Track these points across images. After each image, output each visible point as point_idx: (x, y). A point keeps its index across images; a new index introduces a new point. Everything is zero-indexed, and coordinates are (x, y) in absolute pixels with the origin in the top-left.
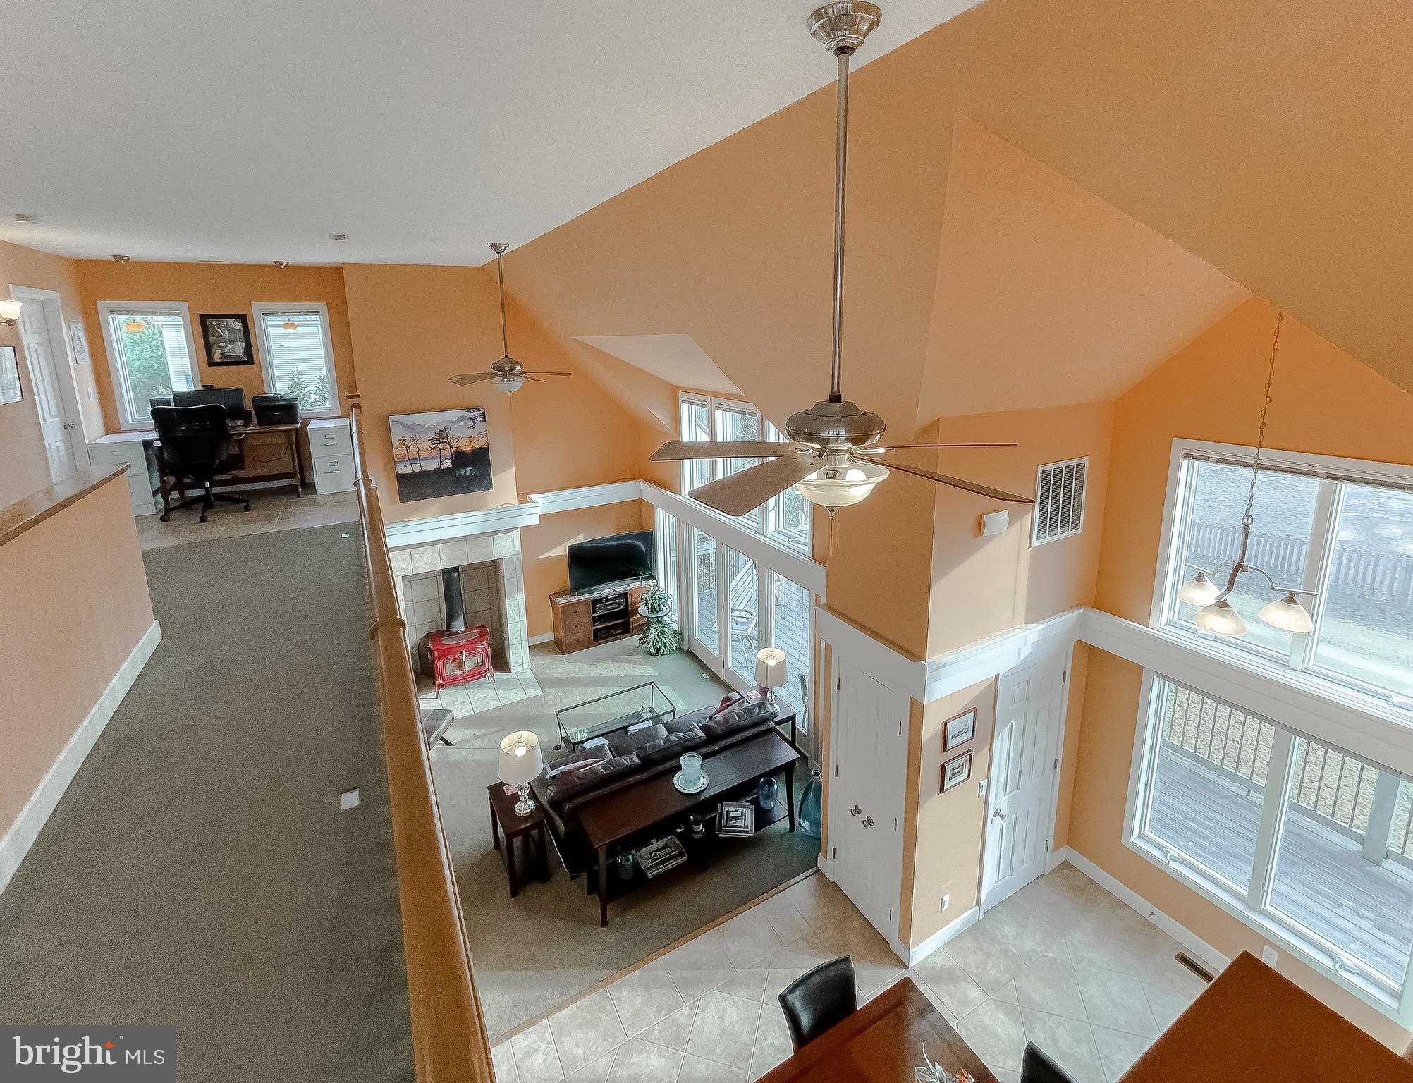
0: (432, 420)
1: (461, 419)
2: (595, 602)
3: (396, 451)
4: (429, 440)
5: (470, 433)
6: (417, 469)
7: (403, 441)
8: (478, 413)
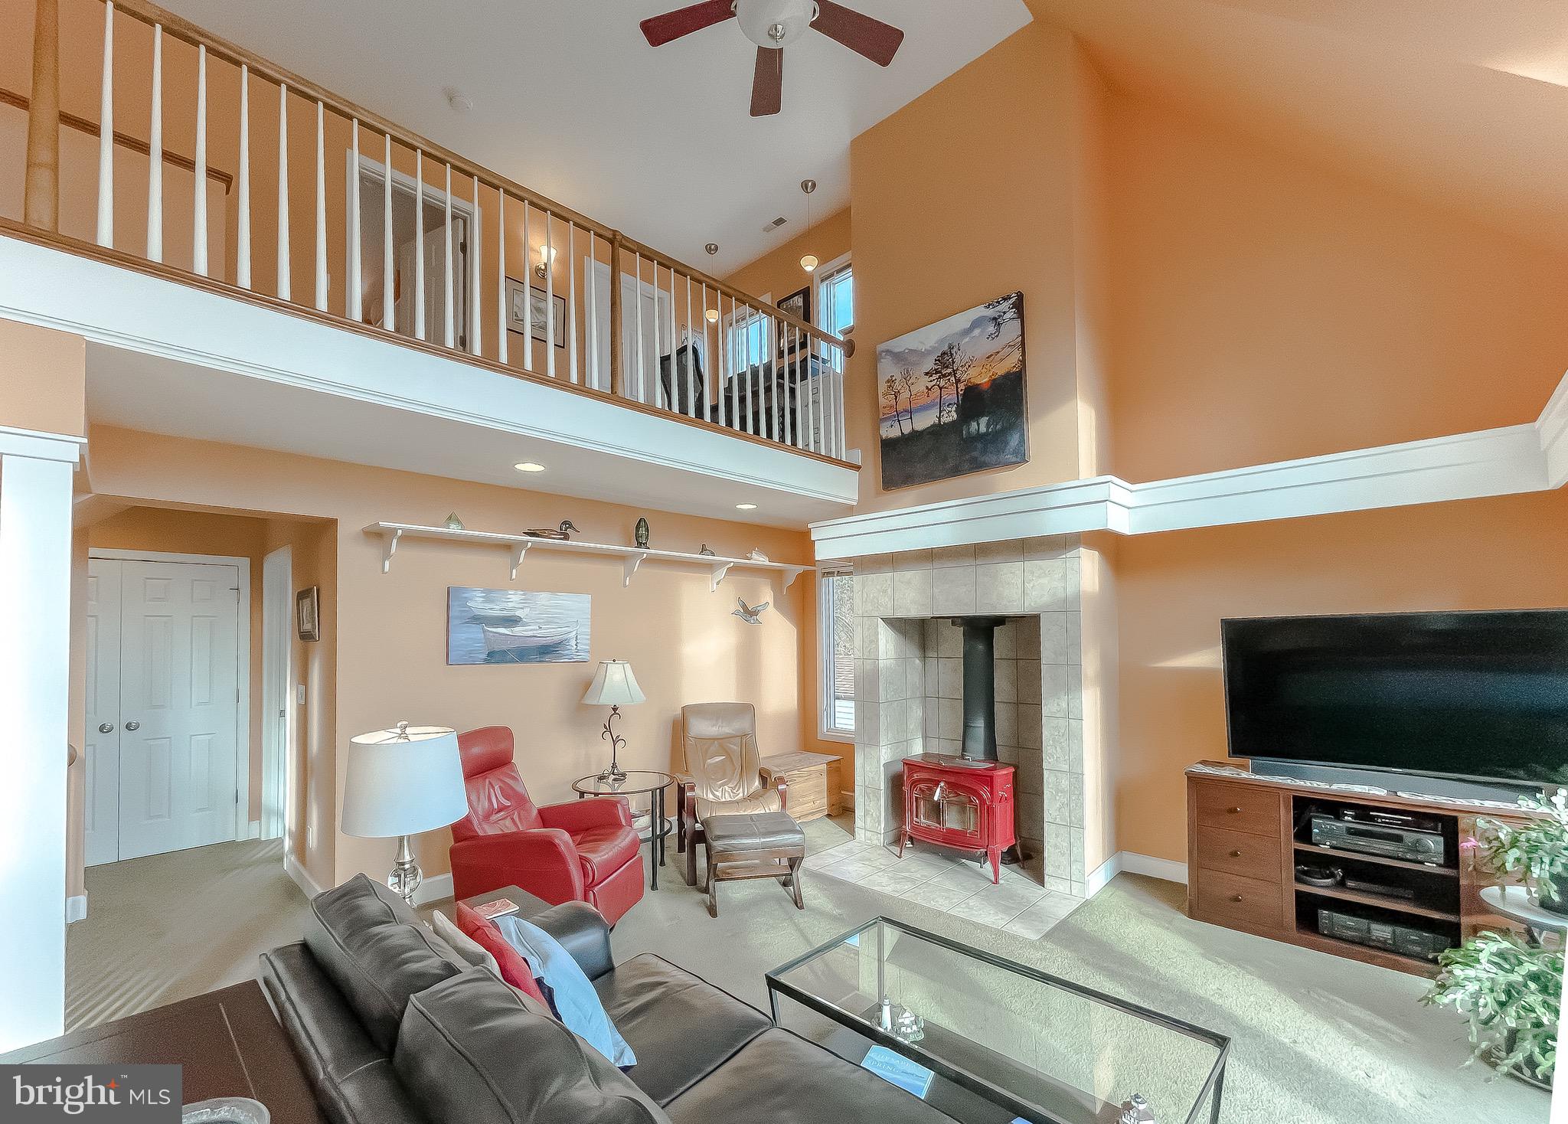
0: (929, 338)
1: (976, 324)
2: (1305, 807)
3: (882, 401)
4: (927, 374)
5: (990, 347)
6: (907, 430)
7: (891, 381)
8: (1005, 306)
